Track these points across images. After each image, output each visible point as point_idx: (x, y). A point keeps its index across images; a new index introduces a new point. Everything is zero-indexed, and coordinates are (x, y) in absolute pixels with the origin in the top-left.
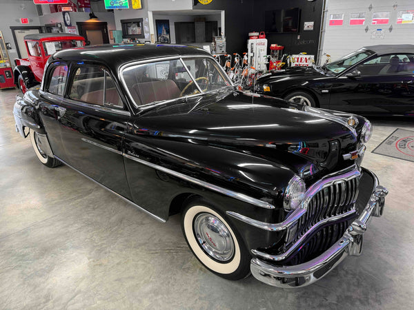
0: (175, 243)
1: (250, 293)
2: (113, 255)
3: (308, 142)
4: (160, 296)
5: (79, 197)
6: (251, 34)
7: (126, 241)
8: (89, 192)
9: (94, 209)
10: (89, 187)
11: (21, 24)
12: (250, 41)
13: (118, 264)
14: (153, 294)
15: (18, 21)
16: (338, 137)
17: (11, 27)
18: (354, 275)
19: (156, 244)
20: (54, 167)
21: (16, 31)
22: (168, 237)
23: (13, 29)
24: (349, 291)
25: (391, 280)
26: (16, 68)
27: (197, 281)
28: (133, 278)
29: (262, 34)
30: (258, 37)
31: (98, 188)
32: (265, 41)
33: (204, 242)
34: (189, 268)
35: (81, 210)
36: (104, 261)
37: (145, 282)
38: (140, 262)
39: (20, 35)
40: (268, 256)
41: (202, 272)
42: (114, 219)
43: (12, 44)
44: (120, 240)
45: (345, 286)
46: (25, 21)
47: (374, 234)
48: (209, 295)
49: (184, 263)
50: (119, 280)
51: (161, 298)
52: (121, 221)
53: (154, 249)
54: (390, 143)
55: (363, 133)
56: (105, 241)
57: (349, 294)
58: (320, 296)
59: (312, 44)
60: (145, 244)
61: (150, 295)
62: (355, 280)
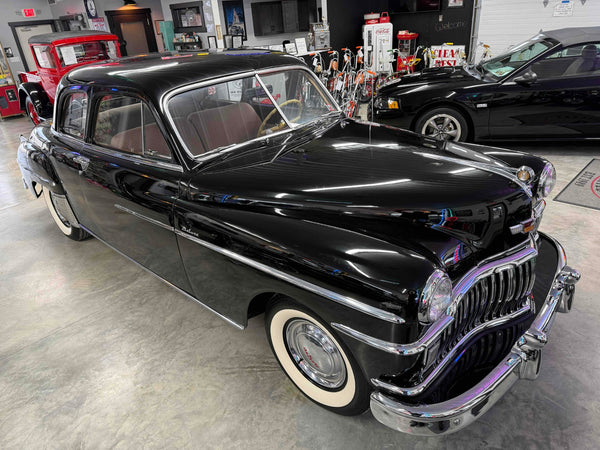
0: (259, 357)
1: (372, 433)
2: (170, 377)
3: (456, 209)
4: (239, 442)
5: (118, 287)
6: (367, 17)
7: (188, 354)
8: (134, 278)
9: (141, 304)
10: (133, 270)
11: (24, 18)
12: (367, 28)
13: (177, 392)
14: (229, 439)
15: (19, 13)
16: (503, 199)
17: (10, 24)
18: (527, 402)
19: (232, 358)
20: (82, 240)
21: (18, 30)
22: (250, 348)
23: (14, 26)
24: (519, 428)
25: (583, 409)
26: (21, 87)
27: (293, 416)
28: (198, 413)
29: (385, 15)
30: (379, 21)
31: (145, 273)
32: (389, 26)
33: (301, 360)
34: (280, 397)
35: (122, 307)
36: (157, 388)
37: (217, 420)
38: (210, 389)
39: (25, 35)
40: (395, 389)
41: (300, 403)
42: (169, 319)
43: (14, 50)
44: (180, 354)
45: (513, 420)
46: (30, 13)
47: (558, 335)
48: (312, 439)
49: (273, 389)
50: (178, 417)
51: (241, 445)
52: (180, 322)
53: (229, 366)
54: (582, 184)
55: (541, 183)
56: (157, 357)
57: (520, 433)
58: (476, 437)
59: (461, 29)
60: (215, 359)
61: (225, 441)
62: (529, 410)
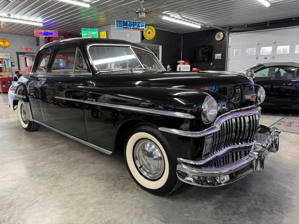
0: (118, 174)
1: (177, 204)
2: (69, 180)
4: (103, 206)
5: (47, 148)
6: (179, 62)
7: (80, 172)
8: (57, 145)
9: (58, 154)
10: (56, 142)
11: (24, 51)
12: (179, 66)
13: (71, 186)
14: (97, 204)
15: (22, 49)
17: (16, 52)
18: (260, 195)
19: (103, 174)
20: (31, 131)
21: (20, 56)
23: (18, 53)
24: (256, 205)
25: (290, 199)
26: (16, 76)
27: (134, 197)
28: (82, 194)
29: (187, 62)
30: (184, 64)
31: (62, 143)
32: (189, 66)
34: (128, 189)
35: (48, 154)
36: (61, 184)
37: (92, 197)
38: (89, 185)
39: (21, 58)
41: (138, 192)
42: (72, 160)
43: (16, 63)
44: (75, 172)
45: (253, 202)
46: (27, 49)
48: (143, 206)
49: (124, 186)
50: (70, 195)
51: (104, 207)
52: (78, 161)
53: (101, 177)
54: (280, 124)
56: (63, 172)
57: (257, 207)
58: (233, 207)
60: (94, 174)
61: (95, 205)
62: (261, 198)
